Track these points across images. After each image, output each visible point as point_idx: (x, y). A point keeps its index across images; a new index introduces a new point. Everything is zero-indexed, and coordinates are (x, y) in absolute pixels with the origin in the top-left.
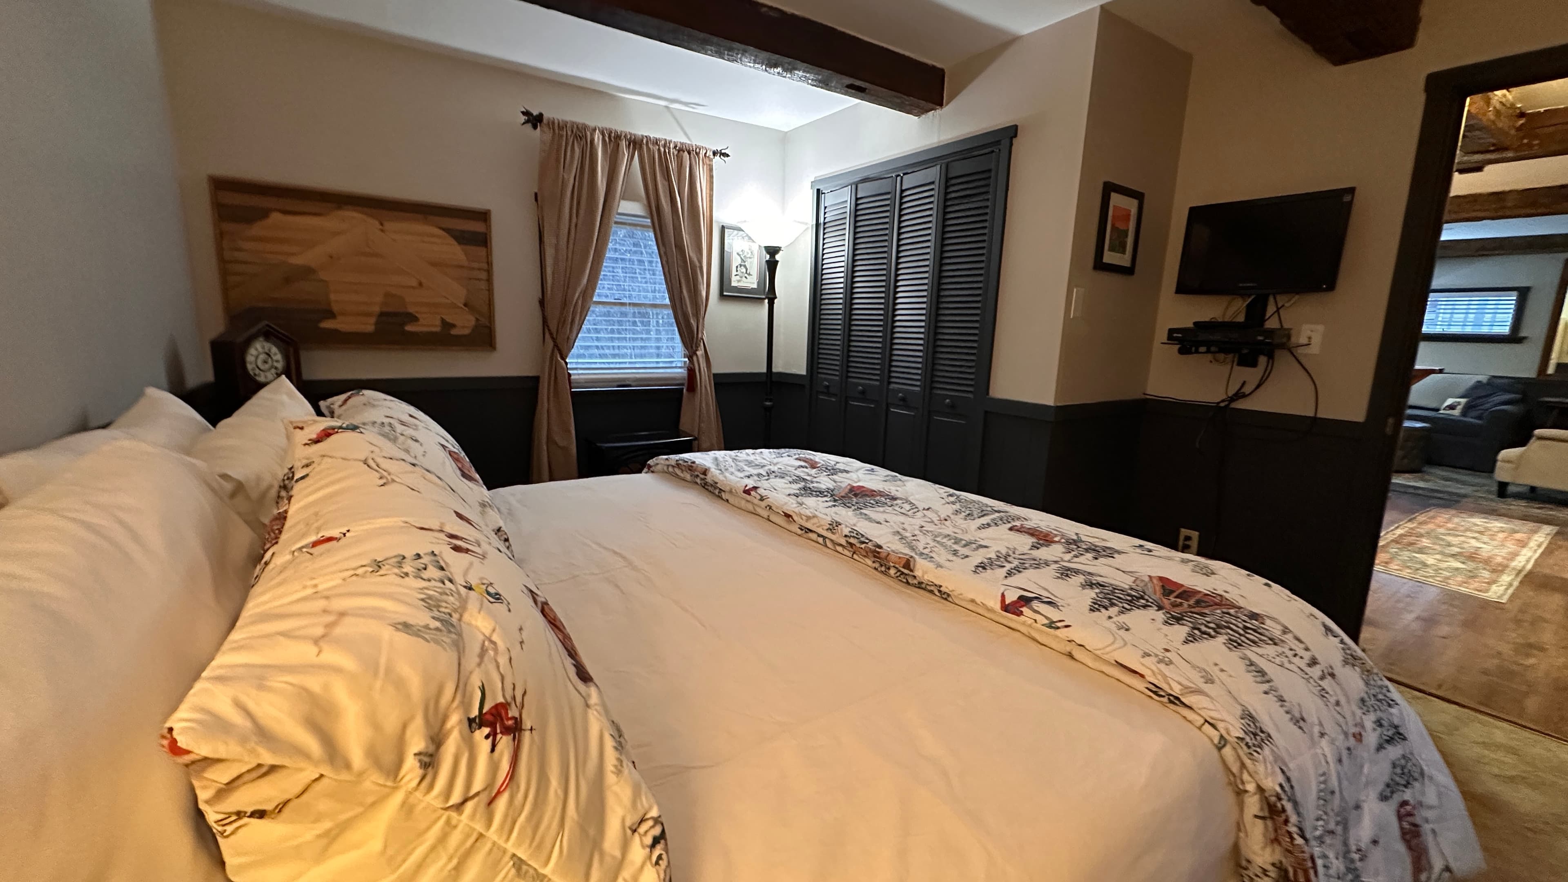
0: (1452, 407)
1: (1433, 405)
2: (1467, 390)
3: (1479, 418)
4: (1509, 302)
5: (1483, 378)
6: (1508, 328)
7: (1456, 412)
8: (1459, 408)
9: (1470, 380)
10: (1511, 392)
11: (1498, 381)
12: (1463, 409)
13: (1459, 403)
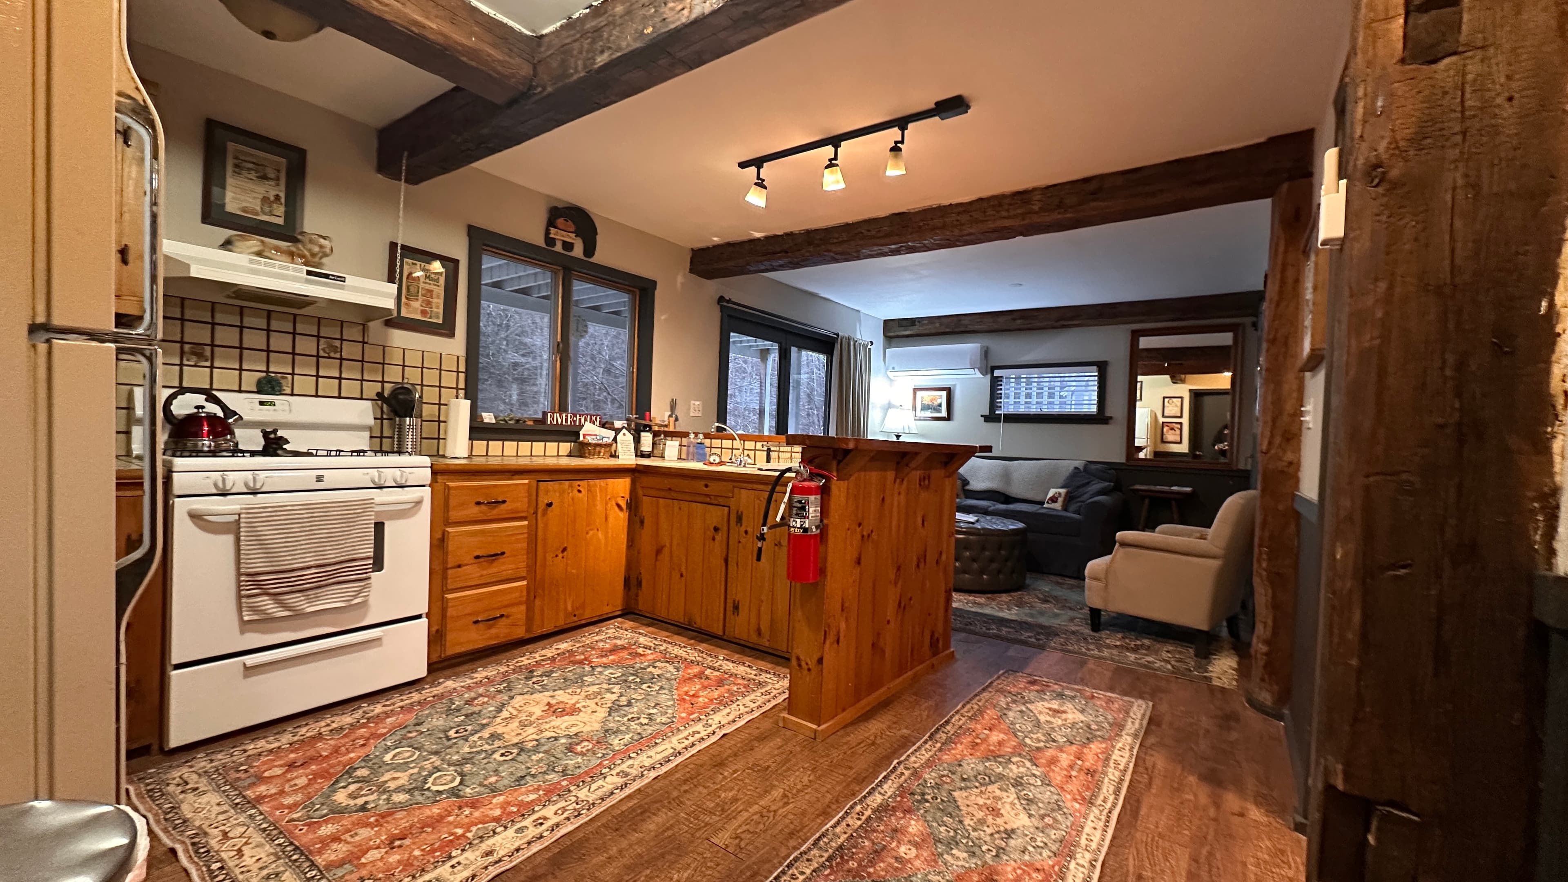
0: (1054, 500)
1: (1038, 498)
2: (1067, 478)
3: (1077, 512)
4: (1091, 377)
5: (1079, 464)
6: (1095, 407)
7: (1058, 506)
8: (1060, 500)
9: (1068, 466)
10: (1105, 480)
11: (1093, 467)
12: (1064, 501)
13: (1060, 494)
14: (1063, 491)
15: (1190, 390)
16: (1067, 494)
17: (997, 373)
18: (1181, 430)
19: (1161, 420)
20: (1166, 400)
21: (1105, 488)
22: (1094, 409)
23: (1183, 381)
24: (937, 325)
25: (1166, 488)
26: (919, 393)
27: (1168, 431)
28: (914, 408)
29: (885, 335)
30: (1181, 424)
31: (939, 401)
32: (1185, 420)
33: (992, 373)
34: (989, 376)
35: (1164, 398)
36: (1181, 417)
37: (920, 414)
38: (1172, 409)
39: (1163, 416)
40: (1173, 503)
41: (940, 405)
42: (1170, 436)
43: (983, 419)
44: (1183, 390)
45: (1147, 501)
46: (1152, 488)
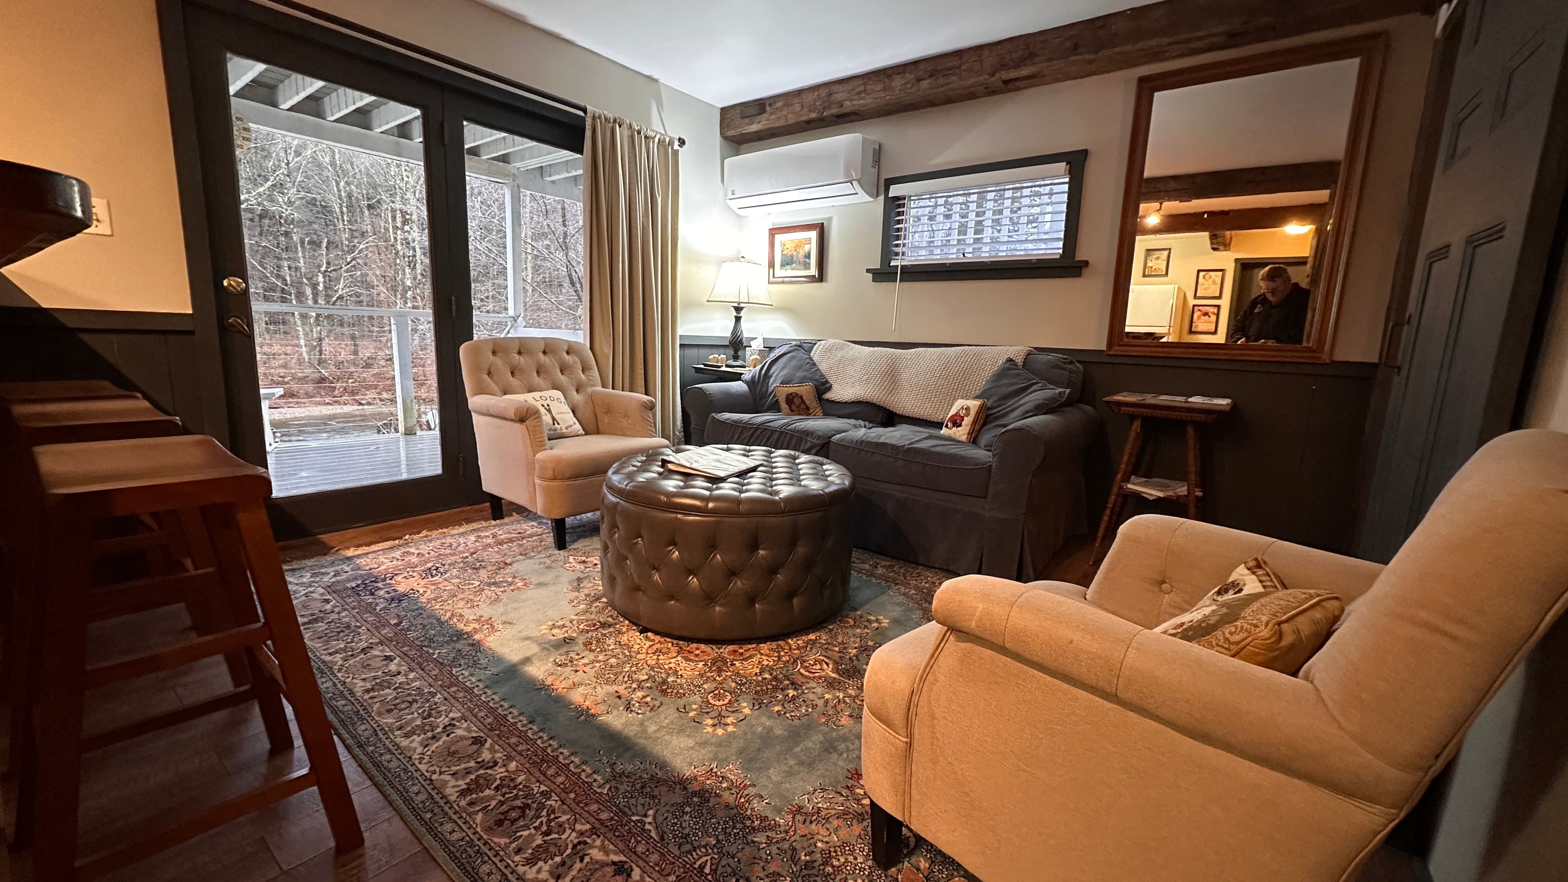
0: (956, 421)
1: (935, 417)
2: (990, 381)
3: (995, 448)
4: (1056, 185)
5: (1018, 352)
6: (1060, 242)
9: (997, 356)
10: (1057, 384)
11: (1043, 357)
12: (974, 422)
13: (968, 409)
14: (974, 404)
15: (1236, 260)
16: (981, 408)
17: (895, 190)
18: (1218, 315)
19: (1192, 302)
20: (1201, 274)
21: (1053, 399)
22: (1056, 249)
23: (1226, 246)
24: (797, 107)
25: (1178, 400)
26: (779, 238)
27: (1199, 318)
28: (771, 265)
29: (722, 133)
30: (1218, 307)
31: (807, 248)
32: (1225, 303)
33: (887, 190)
34: (881, 198)
35: (1199, 271)
36: (1219, 297)
37: (779, 272)
38: (1209, 286)
39: (1195, 297)
40: (1190, 431)
41: (808, 256)
42: (1202, 324)
43: (870, 276)
44: (1227, 260)
45: (1137, 425)
46: (1150, 399)
